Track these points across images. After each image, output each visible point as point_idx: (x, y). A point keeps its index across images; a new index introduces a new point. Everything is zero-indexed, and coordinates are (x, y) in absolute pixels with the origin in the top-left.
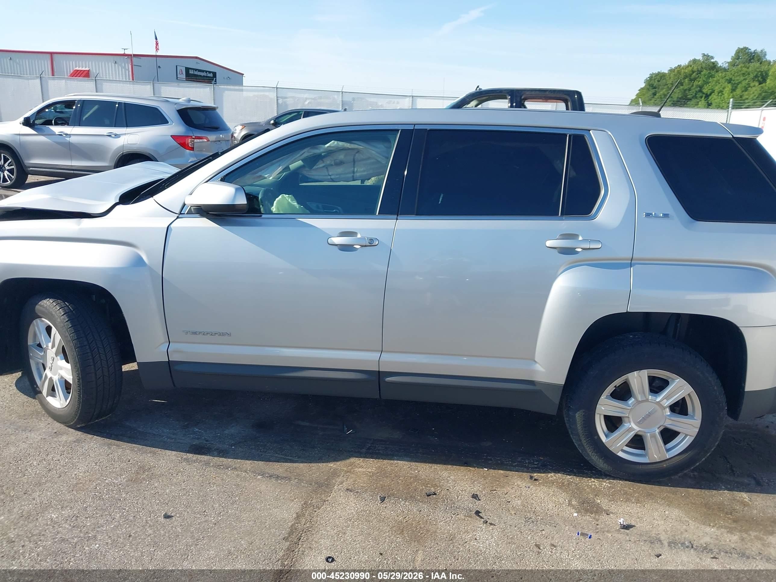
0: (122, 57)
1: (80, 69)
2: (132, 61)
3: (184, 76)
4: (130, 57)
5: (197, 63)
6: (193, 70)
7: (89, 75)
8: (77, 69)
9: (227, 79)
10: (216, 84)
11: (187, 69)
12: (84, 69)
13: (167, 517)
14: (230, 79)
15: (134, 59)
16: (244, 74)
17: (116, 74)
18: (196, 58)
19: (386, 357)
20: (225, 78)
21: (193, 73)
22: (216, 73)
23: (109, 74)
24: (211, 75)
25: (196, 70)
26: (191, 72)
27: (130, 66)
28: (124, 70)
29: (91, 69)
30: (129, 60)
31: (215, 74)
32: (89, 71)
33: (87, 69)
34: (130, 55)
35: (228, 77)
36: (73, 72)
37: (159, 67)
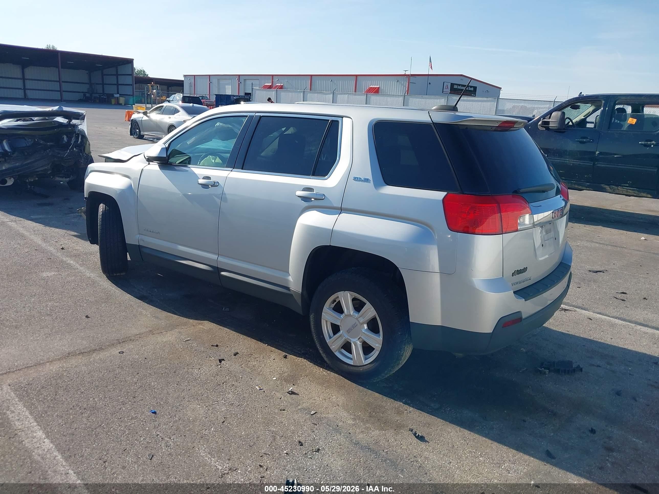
0: (403, 77)
1: (374, 86)
2: (409, 79)
3: (449, 90)
4: (408, 76)
5: (461, 79)
6: (457, 86)
7: (378, 92)
8: (372, 86)
9: (486, 92)
10: (475, 96)
11: (452, 85)
12: (376, 86)
13: (87, 317)
14: (488, 92)
15: (411, 78)
16: (501, 88)
17: (397, 90)
18: (461, 75)
19: (221, 259)
20: (484, 91)
21: (457, 87)
22: (477, 87)
23: (392, 90)
24: (472, 89)
25: (459, 85)
26: (455, 87)
27: (407, 83)
28: (402, 86)
29: (380, 87)
30: (407, 79)
31: (475, 88)
32: (379, 88)
33: (378, 86)
34: (409, 75)
35: (487, 91)
36: (369, 89)
37: (430, 83)
